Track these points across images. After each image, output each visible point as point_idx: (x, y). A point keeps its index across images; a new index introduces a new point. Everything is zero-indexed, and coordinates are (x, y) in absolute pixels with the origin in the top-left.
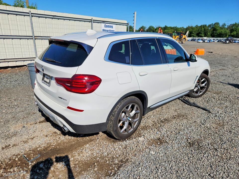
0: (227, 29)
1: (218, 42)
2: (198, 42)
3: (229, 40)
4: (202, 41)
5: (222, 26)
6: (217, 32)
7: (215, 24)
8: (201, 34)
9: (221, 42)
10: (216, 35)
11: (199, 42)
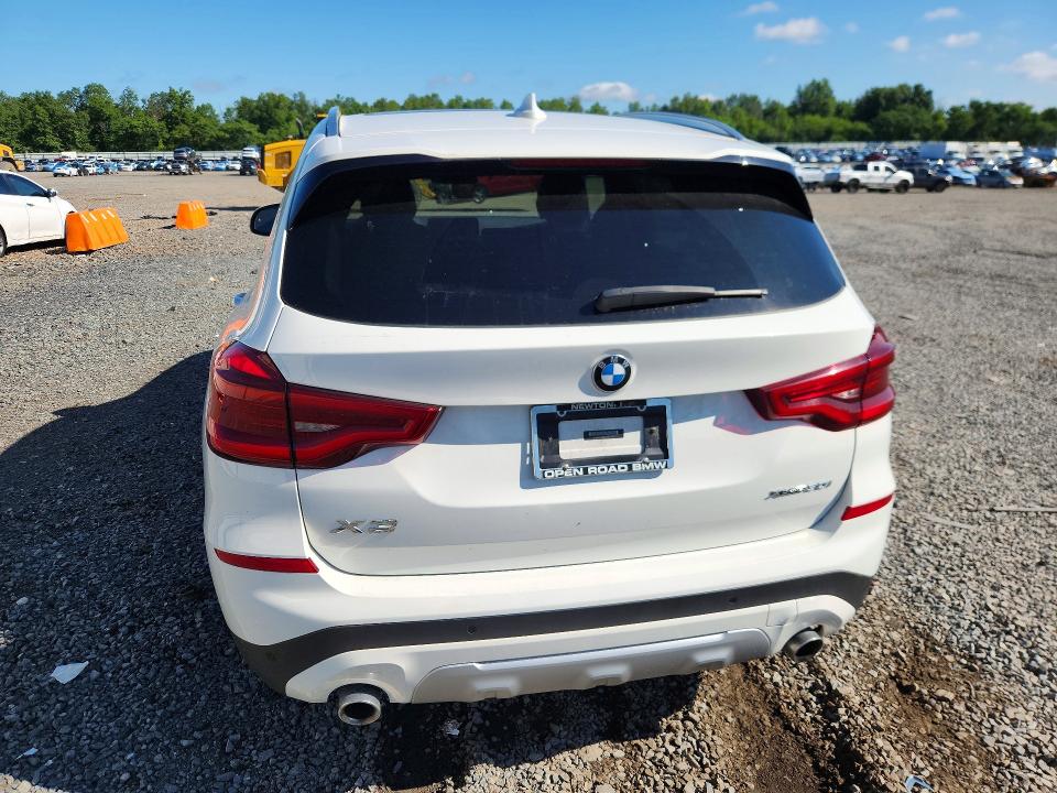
0: (148, 113)
1: (138, 169)
2: (56, 175)
3: (185, 159)
4: (74, 171)
5: (122, 98)
6: (113, 128)
7: (87, 92)
8: (44, 134)
9: (149, 168)
10: (112, 138)
11: (63, 175)
